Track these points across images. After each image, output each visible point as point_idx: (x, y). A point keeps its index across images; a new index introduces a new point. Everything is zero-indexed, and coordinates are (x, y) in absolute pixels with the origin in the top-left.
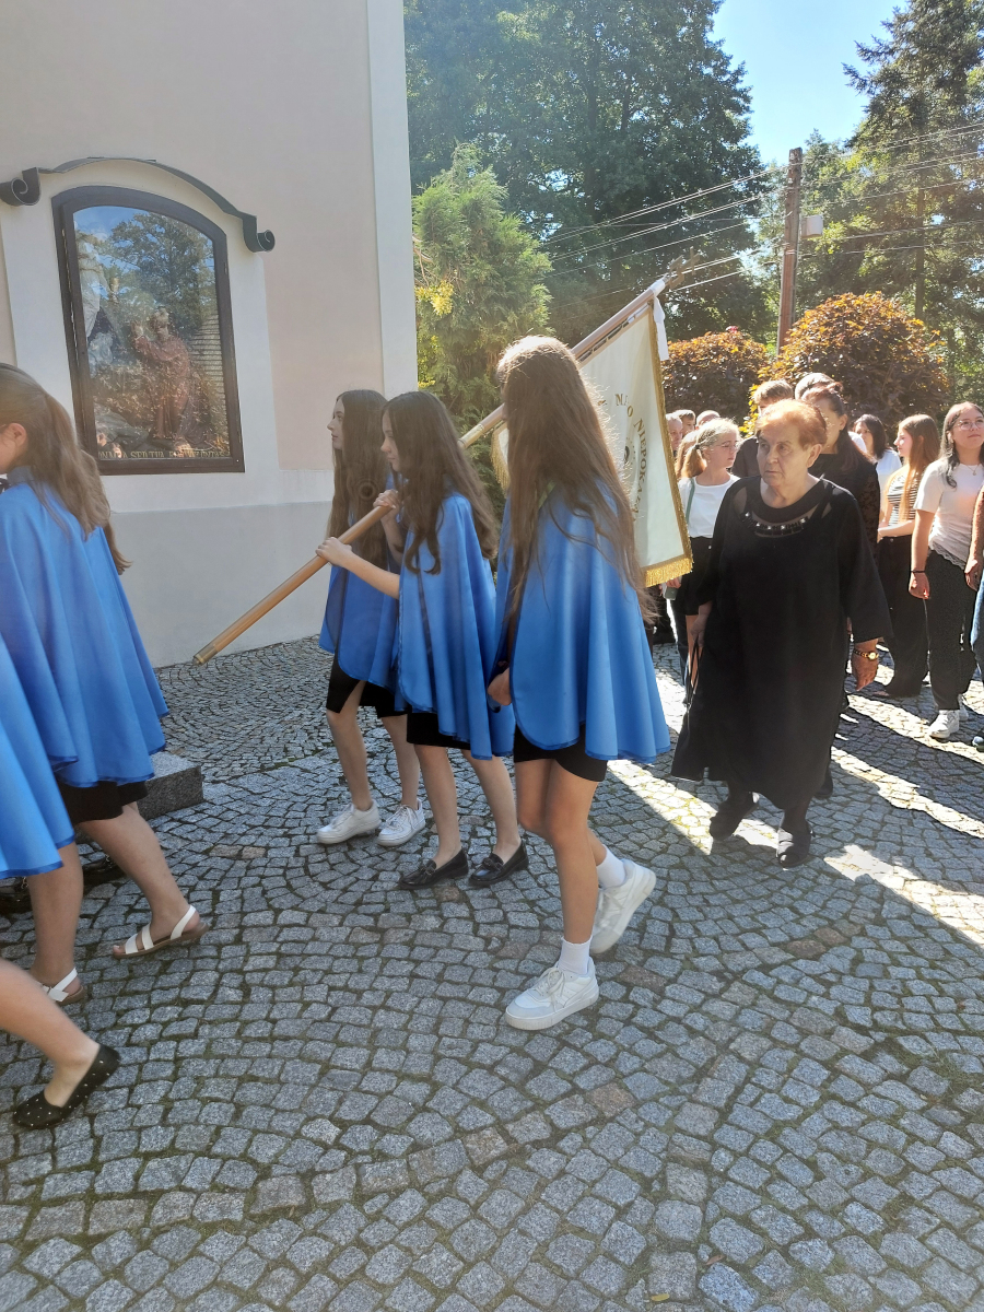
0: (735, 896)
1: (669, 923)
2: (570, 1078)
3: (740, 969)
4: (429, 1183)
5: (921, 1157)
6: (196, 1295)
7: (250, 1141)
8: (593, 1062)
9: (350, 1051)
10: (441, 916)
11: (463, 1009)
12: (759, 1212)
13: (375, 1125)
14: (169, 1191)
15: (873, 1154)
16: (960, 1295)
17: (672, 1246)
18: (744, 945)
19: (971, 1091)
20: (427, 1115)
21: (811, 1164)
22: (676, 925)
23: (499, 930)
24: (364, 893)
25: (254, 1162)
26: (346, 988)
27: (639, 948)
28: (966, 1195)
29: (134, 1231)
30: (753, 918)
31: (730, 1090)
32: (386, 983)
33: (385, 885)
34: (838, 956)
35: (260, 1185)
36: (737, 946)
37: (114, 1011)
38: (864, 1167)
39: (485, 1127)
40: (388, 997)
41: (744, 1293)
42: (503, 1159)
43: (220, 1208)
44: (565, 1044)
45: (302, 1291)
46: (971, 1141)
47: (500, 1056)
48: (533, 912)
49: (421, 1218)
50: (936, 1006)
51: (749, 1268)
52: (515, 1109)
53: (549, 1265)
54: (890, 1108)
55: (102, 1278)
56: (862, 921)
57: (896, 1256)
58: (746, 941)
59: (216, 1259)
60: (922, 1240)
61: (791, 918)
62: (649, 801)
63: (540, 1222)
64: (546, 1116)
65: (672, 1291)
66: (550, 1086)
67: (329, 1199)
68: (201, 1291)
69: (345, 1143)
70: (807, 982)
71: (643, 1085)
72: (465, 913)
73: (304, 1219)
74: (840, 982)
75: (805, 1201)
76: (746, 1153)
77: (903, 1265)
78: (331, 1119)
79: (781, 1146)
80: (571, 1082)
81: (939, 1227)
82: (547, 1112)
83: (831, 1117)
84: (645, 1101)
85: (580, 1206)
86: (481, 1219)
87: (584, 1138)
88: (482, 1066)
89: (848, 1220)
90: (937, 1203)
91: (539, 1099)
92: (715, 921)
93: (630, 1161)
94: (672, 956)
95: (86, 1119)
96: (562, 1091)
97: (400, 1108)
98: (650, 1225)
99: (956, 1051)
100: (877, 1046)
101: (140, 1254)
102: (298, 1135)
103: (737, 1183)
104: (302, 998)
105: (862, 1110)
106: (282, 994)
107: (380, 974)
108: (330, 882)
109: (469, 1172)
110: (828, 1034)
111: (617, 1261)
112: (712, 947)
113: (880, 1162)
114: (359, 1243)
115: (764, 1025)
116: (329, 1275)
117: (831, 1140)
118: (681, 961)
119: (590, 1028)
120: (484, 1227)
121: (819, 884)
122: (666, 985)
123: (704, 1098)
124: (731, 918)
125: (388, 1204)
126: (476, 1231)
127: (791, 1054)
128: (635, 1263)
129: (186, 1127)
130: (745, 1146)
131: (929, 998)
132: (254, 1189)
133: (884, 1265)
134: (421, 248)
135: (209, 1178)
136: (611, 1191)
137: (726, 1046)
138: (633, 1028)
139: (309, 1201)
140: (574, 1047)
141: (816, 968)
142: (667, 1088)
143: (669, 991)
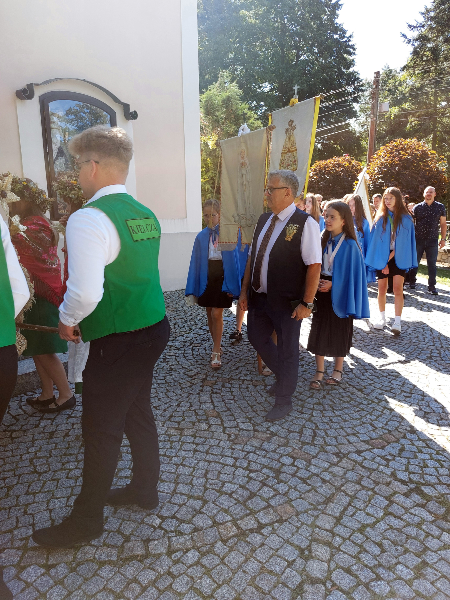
0: (345, 418)
1: (314, 430)
2: (267, 500)
3: (347, 452)
5: (432, 544)
6: (96, 594)
7: (121, 524)
8: (278, 493)
9: (167, 485)
10: (208, 424)
11: (218, 467)
12: (355, 567)
13: (178, 519)
14: (84, 546)
15: (409, 542)
17: (314, 581)
20: (201, 515)
21: (380, 545)
22: (317, 431)
23: (235, 431)
24: (174, 412)
25: (123, 534)
26: (165, 456)
27: (300, 441)
29: (69, 564)
30: (353, 429)
31: (342, 509)
32: (183, 454)
33: (183, 409)
34: (393, 448)
35: (125, 545)
36: (346, 441)
37: (61, 463)
38: (405, 548)
39: (228, 522)
40: (184, 460)
42: (235, 537)
43: (107, 555)
44: (265, 485)
45: (144, 595)
47: (235, 490)
48: (251, 423)
49: (198, 563)
50: (440, 473)
51: (350, 594)
52: (242, 514)
53: (257, 587)
54: (417, 520)
55: (54, 584)
56: (404, 432)
57: (420, 591)
58: (350, 440)
59: (105, 578)
60: (433, 583)
61: (371, 429)
63: (252, 568)
64: (256, 518)
66: (258, 504)
67: (156, 553)
68: (98, 592)
69: (164, 527)
70: (378, 459)
71: (301, 505)
72: (220, 423)
73: (145, 562)
74: (394, 460)
75: (377, 563)
76: (349, 539)
77: (423, 595)
78: (158, 515)
79: (365, 536)
80: (267, 503)
81: (441, 577)
82: (256, 516)
83: (389, 523)
84: (302, 513)
85: (271, 560)
86: (225, 564)
87: (273, 529)
88: (227, 494)
89: (397, 573)
90: (440, 566)
91: (253, 510)
92: (336, 430)
93: (295, 540)
94: (315, 445)
95: (48, 511)
96: (264, 506)
97: (189, 512)
98: (304, 571)
100: (411, 490)
101: (71, 575)
102: (143, 522)
103: (344, 553)
105: (404, 521)
107: (181, 450)
108: (158, 407)
109: (220, 542)
110: (388, 484)
111: (288, 587)
112: (334, 442)
113: (413, 546)
114: (170, 573)
115: (358, 479)
116: (156, 587)
117: (389, 534)
118: (319, 448)
119: (277, 478)
120: (227, 568)
121: (385, 414)
122: (312, 459)
123: (329, 512)
124: (343, 428)
125: (183, 556)
126: (223, 570)
127: (370, 493)
128: (297, 588)
130: (348, 535)
131: (436, 468)
132: (123, 546)
133: (414, 595)
134: (204, 118)
135: (103, 541)
136: (286, 554)
137: (340, 488)
138: (297, 478)
139: (147, 552)
140: (269, 486)
141: (383, 453)
142: (312, 507)
143: (314, 462)
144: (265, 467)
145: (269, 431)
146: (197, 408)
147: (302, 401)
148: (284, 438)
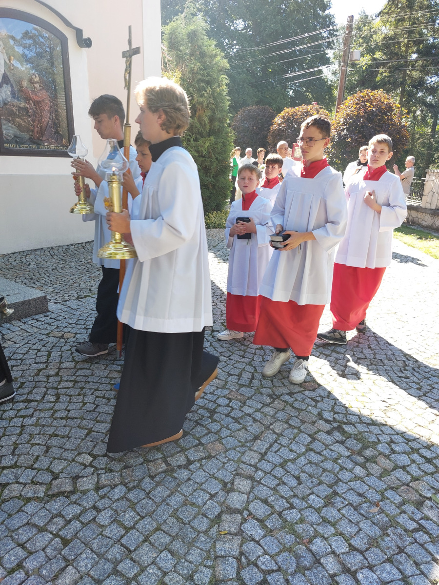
1: (252, 373)
2: (199, 439)
3: (280, 394)
4: (129, 482)
5: (344, 476)
6: (19, 528)
7: (52, 463)
8: (210, 432)
9: (102, 424)
12: (271, 498)
14: (11, 484)
15: (324, 475)
16: (351, 533)
17: (232, 511)
18: (283, 384)
19: (371, 449)
20: (133, 453)
21: (297, 478)
22: (255, 375)
25: (52, 472)
27: (238, 384)
28: (360, 492)
31: (267, 446)
34: (323, 390)
35: (53, 482)
36: (280, 385)
38: (320, 480)
39: (158, 459)
41: (260, 531)
42: (163, 473)
43: (34, 491)
44: (198, 424)
45: (66, 528)
46: (367, 470)
49: (124, 497)
50: (362, 412)
51: (264, 521)
52: (172, 451)
53: (178, 519)
54: (334, 455)
56: (336, 375)
57: (327, 517)
59: (29, 513)
60: (339, 510)
63: (176, 500)
64: (185, 455)
65: (229, 530)
66: (189, 442)
67: (84, 489)
68: (21, 527)
69: (94, 464)
70: (308, 400)
71: (230, 442)
73: (71, 497)
74: (322, 401)
75: (292, 494)
76: (270, 473)
77: (329, 521)
78: (89, 454)
79: (285, 470)
80: (199, 440)
81: (347, 505)
82: (186, 453)
83: (309, 458)
84: (230, 449)
85: (195, 493)
86: (150, 498)
87: (201, 465)
89: (309, 502)
90: (348, 495)
91: (184, 447)
93: (220, 475)
94: (251, 387)
96: (194, 444)
98: (224, 502)
99: (367, 432)
100: (334, 429)
102: (73, 460)
103: (264, 485)
104: (83, 401)
105: (323, 456)
106: (74, 399)
109: (148, 478)
110: (313, 423)
111: (207, 517)
112: (269, 384)
113: (327, 478)
114: (95, 508)
115: (286, 418)
116: (79, 521)
117: (308, 468)
118: (255, 390)
119: (210, 417)
120: (151, 502)
122: (246, 400)
123: (255, 449)
125: (110, 491)
126: (147, 503)
127: (296, 431)
128: (215, 518)
129: (23, 456)
130: (270, 469)
131: (359, 409)
132: (51, 483)
133: (321, 520)
134: (167, 52)
135: (31, 478)
136: (209, 488)
137: (269, 427)
138: (229, 418)
139: (74, 489)
140: (202, 425)
141: (313, 394)
142: (240, 444)
143: (248, 402)
144: (202, 407)
147: (245, 345)
148: (223, 380)
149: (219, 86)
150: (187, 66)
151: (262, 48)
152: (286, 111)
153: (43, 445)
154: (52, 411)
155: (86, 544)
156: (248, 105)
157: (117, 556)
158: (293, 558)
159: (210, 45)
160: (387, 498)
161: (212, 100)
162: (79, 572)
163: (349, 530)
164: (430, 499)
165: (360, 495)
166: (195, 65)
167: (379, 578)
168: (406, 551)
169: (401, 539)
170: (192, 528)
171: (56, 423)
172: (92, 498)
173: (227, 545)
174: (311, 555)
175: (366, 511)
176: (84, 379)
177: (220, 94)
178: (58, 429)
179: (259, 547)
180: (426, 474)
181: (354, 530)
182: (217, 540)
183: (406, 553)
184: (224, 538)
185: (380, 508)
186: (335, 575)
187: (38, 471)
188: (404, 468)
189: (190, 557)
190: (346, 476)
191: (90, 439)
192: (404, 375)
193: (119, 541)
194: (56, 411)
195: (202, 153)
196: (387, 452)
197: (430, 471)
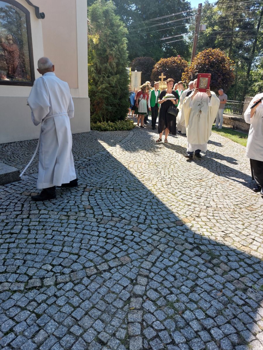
1: (145, 216)
2: (115, 254)
3: (162, 228)
4: (75, 280)
6: (9, 308)
7: (27, 270)
8: (122, 250)
9: (57, 247)
10: (85, 213)
11: (89, 237)
12: (160, 288)
13: (62, 266)
14: (3, 282)
15: (190, 274)
16: (206, 307)
17: (136, 296)
18: (164, 222)
19: (216, 259)
20: (76, 263)
21: (174, 276)
22: (147, 217)
23: (101, 217)
24: (65, 206)
25: (28, 275)
26: (57, 231)
27: (137, 222)
30: (167, 215)
31: (156, 258)
32: (68, 230)
33: (70, 204)
34: (187, 225)
35: (29, 281)
36: (162, 222)
38: (187, 277)
39: (91, 267)
40: (68, 233)
41: (153, 307)
42: (95, 275)
43: (18, 287)
44: (115, 246)
45: (38, 307)
46: (214, 271)
47: (97, 249)
48: (110, 212)
49: (72, 289)
50: (210, 239)
51: (155, 301)
52: (100, 262)
53: (105, 301)
54: (195, 263)
56: (195, 217)
57: (192, 298)
59: (15, 299)
60: (199, 295)
61: (177, 216)
62: (144, 185)
63: (103, 290)
64: (108, 264)
65: (135, 307)
66: (110, 256)
67: (48, 285)
68: (11, 308)
69: (53, 270)
70: (179, 232)
71: (134, 256)
72: (92, 212)
73: (40, 290)
74: (187, 232)
75: (171, 285)
76: (158, 273)
77: (193, 300)
78: (50, 264)
79: (167, 272)
80: (115, 255)
81: (204, 291)
82: (108, 263)
83: (180, 265)
84: (134, 260)
85: (114, 286)
86: (88, 289)
87: (117, 270)
88: (92, 251)
89: (182, 290)
90: (204, 286)
91: (106, 259)
92: (157, 216)
93: (128, 275)
94: (145, 224)
96: (113, 258)
97: (69, 262)
98: (132, 291)
99: (214, 249)
100: (194, 248)
102: (41, 268)
103: (155, 281)
104: (45, 233)
105: (188, 263)
106: (39, 232)
107: (67, 227)
108: (55, 203)
109: (86, 278)
110: (182, 244)
111: (122, 300)
112: (156, 222)
113: (192, 276)
114: (55, 296)
115: (167, 242)
116: (46, 303)
117: (180, 271)
118: (147, 225)
119: (122, 242)
120: (89, 291)
123: (149, 260)
124: (161, 215)
125: (63, 286)
126: (86, 292)
127: (172, 249)
128: (127, 300)
129: (10, 266)
130: (158, 271)
131: (209, 236)
133: (189, 300)
134: (90, 23)
135: (15, 279)
136: (123, 283)
137: (156, 247)
138: (133, 242)
139: (42, 285)
140: (117, 247)
141: (181, 228)
142: (140, 257)
143: (143, 233)
144: (116, 236)
145: (120, 216)
146: (79, 204)
147: (141, 200)
148: (128, 220)
149: (122, 44)
150: (102, 32)
151: (146, 22)
152: (161, 60)
153: (22, 260)
154: (26, 239)
155: (51, 317)
156: (139, 56)
157: (70, 324)
158: (173, 322)
159: (117, 19)
160: (227, 287)
161: (118, 53)
162: (47, 333)
163: (205, 305)
164: (251, 287)
165: (211, 285)
166: (108, 31)
167: (223, 333)
168: (238, 316)
169: (235, 310)
170: (114, 306)
171: (29, 246)
172: (53, 290)
173: (135, 315)
174: (184, 320)
175: (215, 295)
176: (44, 220)
177: (122, 49)
178: (31, 250)
179: (154, 316)
180: (249, 273)
181: (208, 305)
182: (128, 313)
183: (238, 318)
184: (133, 311)
185: (223, 293)
186: (198, 331)
187: (20, 274)
188: (235, 270)
189: (113, 323)
190: (202, 275)
191: (50, 255)
192: (234, 217)
193: (70, 314)
194: (29, 239)
195: (112, 85)
196: (226, 261)
197: (250, 271)
